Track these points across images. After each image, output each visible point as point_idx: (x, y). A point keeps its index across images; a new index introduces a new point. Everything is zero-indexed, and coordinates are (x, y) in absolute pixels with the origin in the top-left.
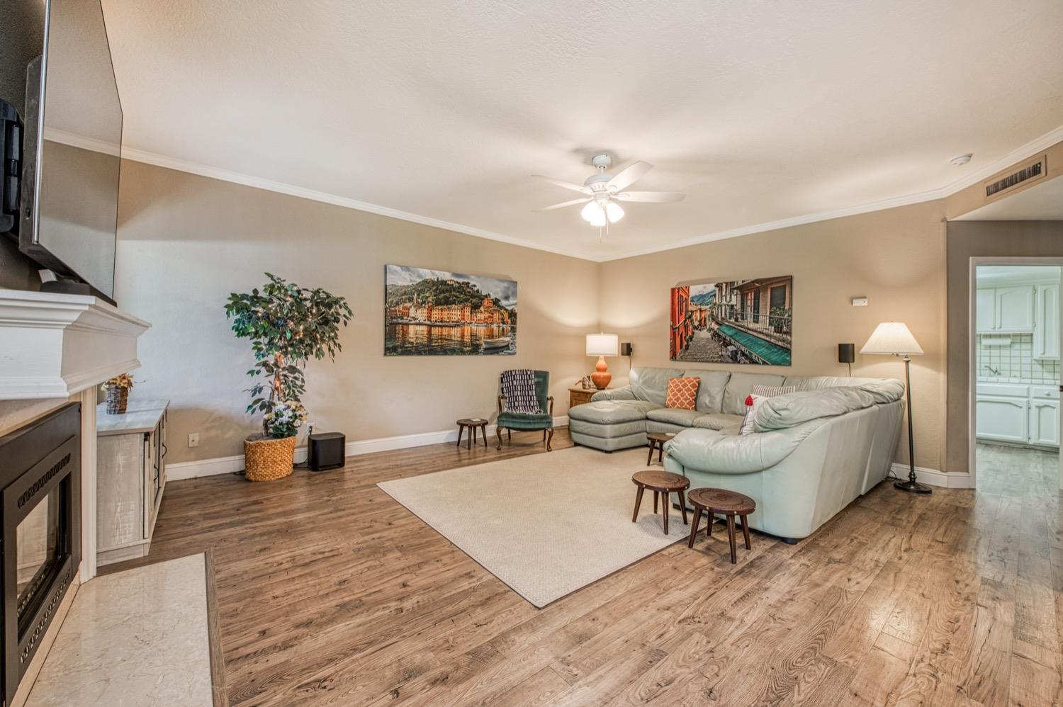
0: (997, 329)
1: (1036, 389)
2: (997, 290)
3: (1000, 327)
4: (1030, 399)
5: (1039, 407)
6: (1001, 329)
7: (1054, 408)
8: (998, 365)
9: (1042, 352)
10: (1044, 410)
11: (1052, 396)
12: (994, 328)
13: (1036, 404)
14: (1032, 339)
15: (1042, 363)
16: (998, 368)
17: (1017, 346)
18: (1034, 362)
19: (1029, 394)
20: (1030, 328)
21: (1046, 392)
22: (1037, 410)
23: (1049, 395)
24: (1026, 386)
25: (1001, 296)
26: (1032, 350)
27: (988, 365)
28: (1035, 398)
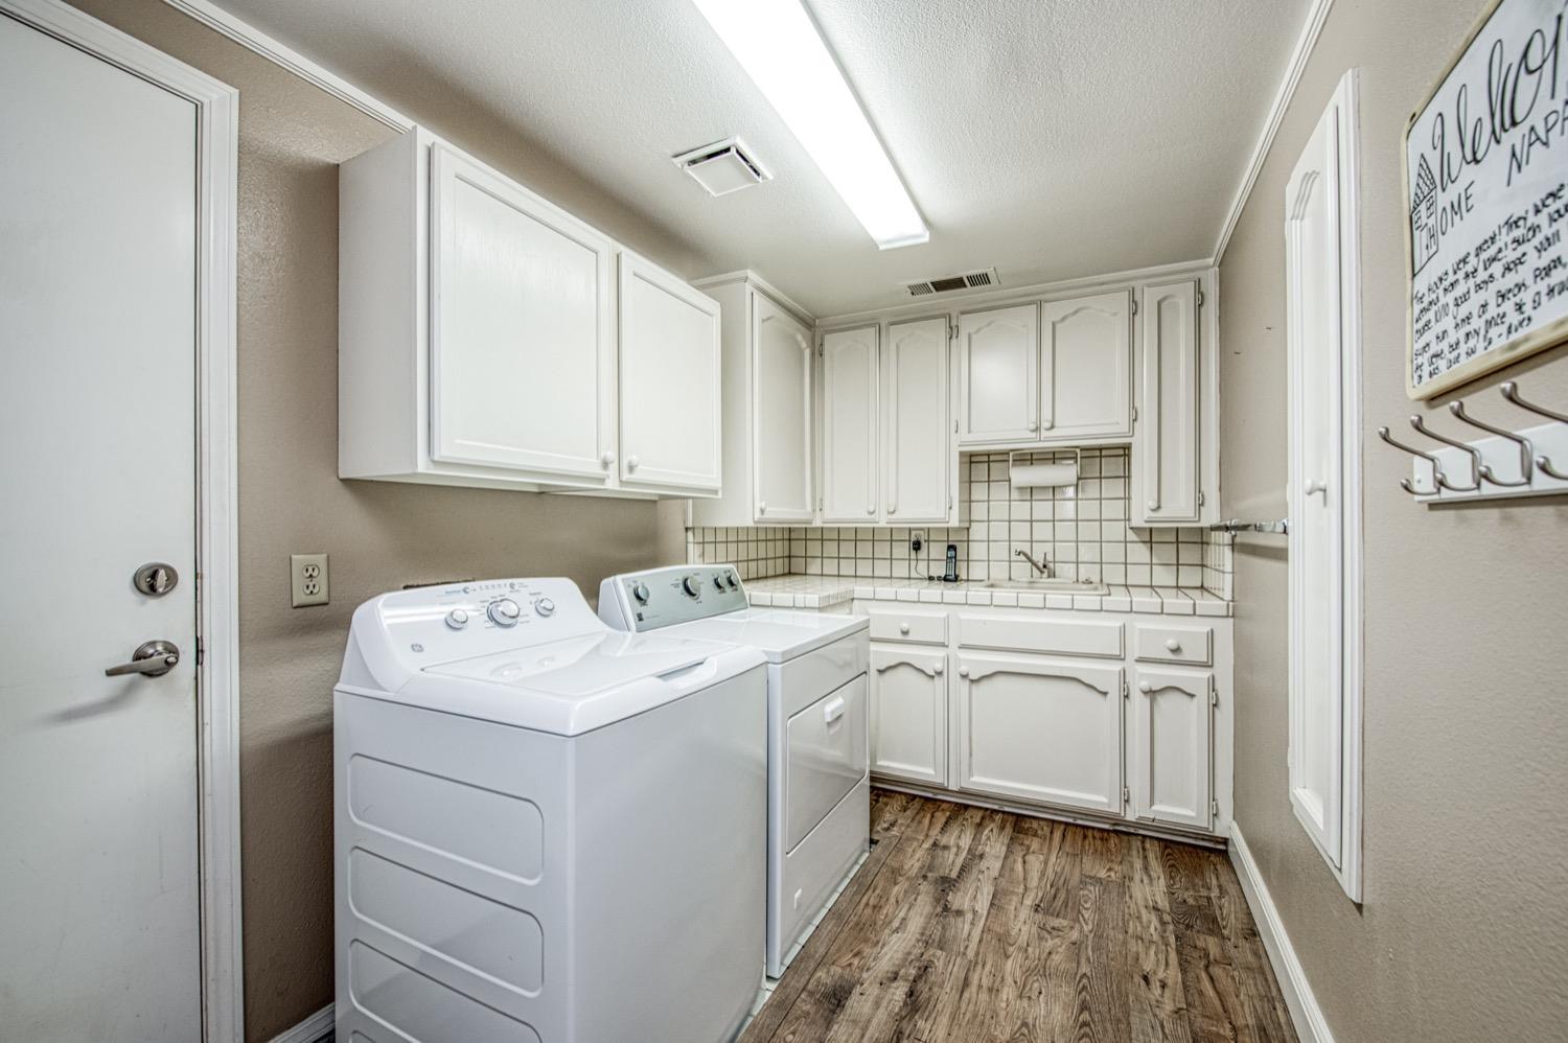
0: (1044, 434)
1: (1141, 631)
2: (1046, 306)
3: (1052, 427)
4: (1129, 664)
5: (1151, 693)
6: (1053, 433)
7: (1192, 696)
8: (1048, 547)
9: (1155, 505)
10: (1163, 701)
11: (1186, 656)
12: (1037, 429)
13: (1145, 684)
14: (1128, 465)
15: (1150, 536)
16: (1050, 558)
17: (1092, 488)
18: (1131, 536)
19: (1123, 645)
20: (1124, 428)
21: (1172, 643)
22: (1147, 701)
23: (1177, 650)
24: (1115, 622)
25: (1054, 325)
26: (1127, 498)
27: (1026, 548)
28: (1140, 660)
